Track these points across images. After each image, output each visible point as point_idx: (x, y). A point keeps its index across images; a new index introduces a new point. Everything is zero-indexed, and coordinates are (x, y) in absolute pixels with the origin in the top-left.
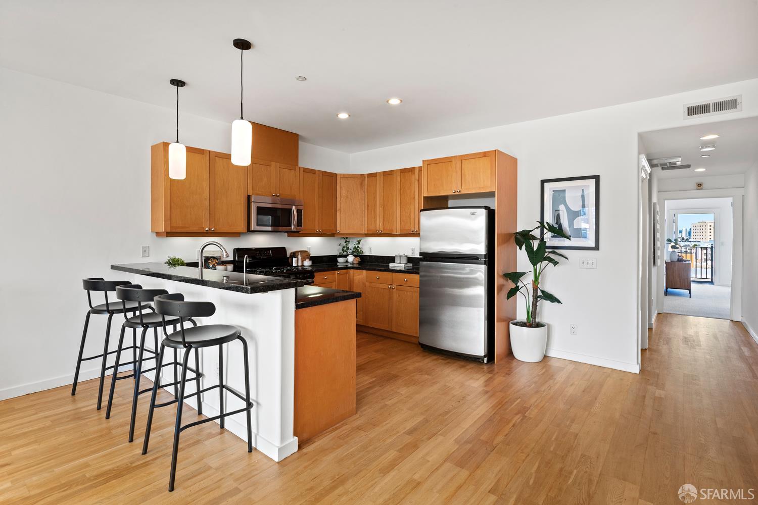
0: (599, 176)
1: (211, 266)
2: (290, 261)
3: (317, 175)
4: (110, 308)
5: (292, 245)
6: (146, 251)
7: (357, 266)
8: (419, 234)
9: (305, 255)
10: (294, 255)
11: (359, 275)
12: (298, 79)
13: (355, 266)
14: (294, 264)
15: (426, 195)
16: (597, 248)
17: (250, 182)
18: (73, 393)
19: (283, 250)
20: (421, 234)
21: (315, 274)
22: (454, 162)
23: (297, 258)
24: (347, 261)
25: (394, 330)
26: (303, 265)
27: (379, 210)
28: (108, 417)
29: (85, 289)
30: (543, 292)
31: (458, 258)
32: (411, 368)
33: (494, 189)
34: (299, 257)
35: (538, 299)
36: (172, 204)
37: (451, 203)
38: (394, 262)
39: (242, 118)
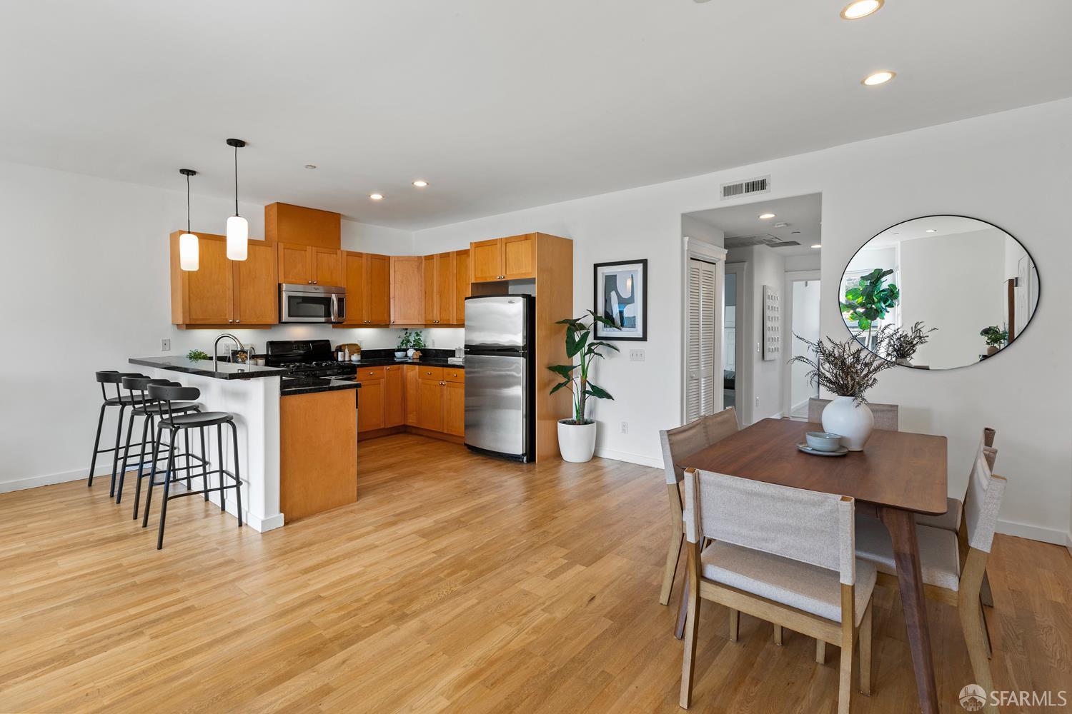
0: (646, 260)
1: (240, 360)
2: (335, 355)
3: (364, 260)
4: (122, 400)
5: (337, 338)
6: (166, 345)
7: (418, 361)
8: (464, 325)
9: (354, 348)
10: (340, 348)
11: (412, 370)
12: (307, 167)
13: (415, 361)
14: (340, 359)
15: (473, 281)
16: (644, 338)
17: (281, 268)
18: (90, 485)
19: (327, 343)
20: (466, 324)
21: (358, 369)
22: (499, 246)
23: (344, 351)
24: (406, 356)
25: (445, 431)
26: (350, 360)
27: (436, 297)
28: (119, 502)
29: (98, 381)
30: (593, 387)
31: (498, 350)
32: (441, 467)
33: (535, 275)
34: (347, 351)
35: (587, 395)
36: (191, 295)
37: (511, 289)
38: (454, 356)
39: (237, 215)
